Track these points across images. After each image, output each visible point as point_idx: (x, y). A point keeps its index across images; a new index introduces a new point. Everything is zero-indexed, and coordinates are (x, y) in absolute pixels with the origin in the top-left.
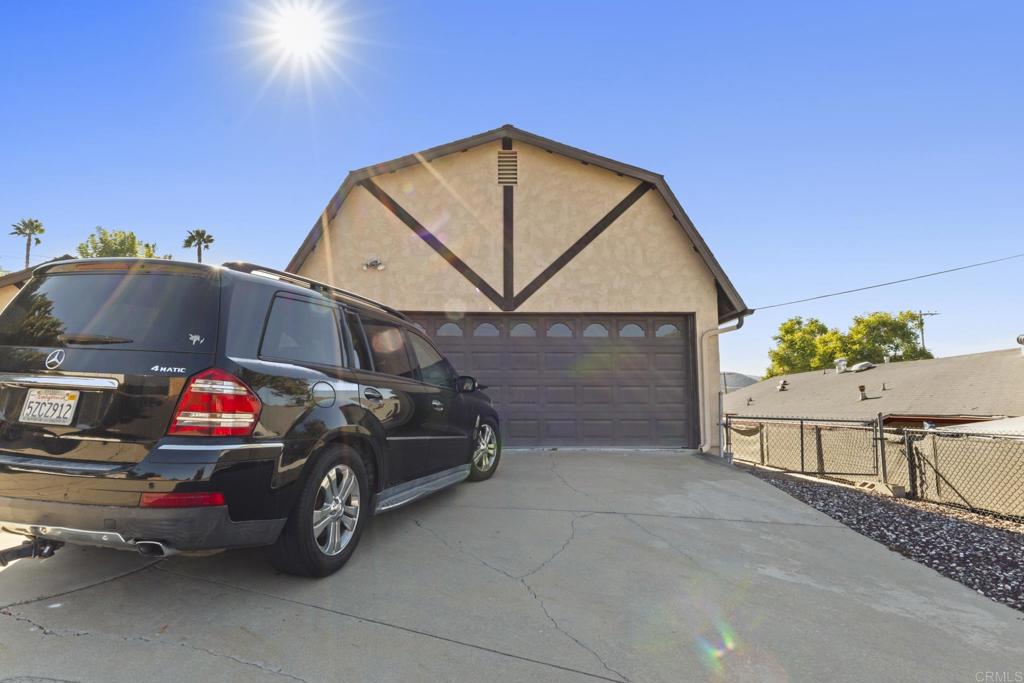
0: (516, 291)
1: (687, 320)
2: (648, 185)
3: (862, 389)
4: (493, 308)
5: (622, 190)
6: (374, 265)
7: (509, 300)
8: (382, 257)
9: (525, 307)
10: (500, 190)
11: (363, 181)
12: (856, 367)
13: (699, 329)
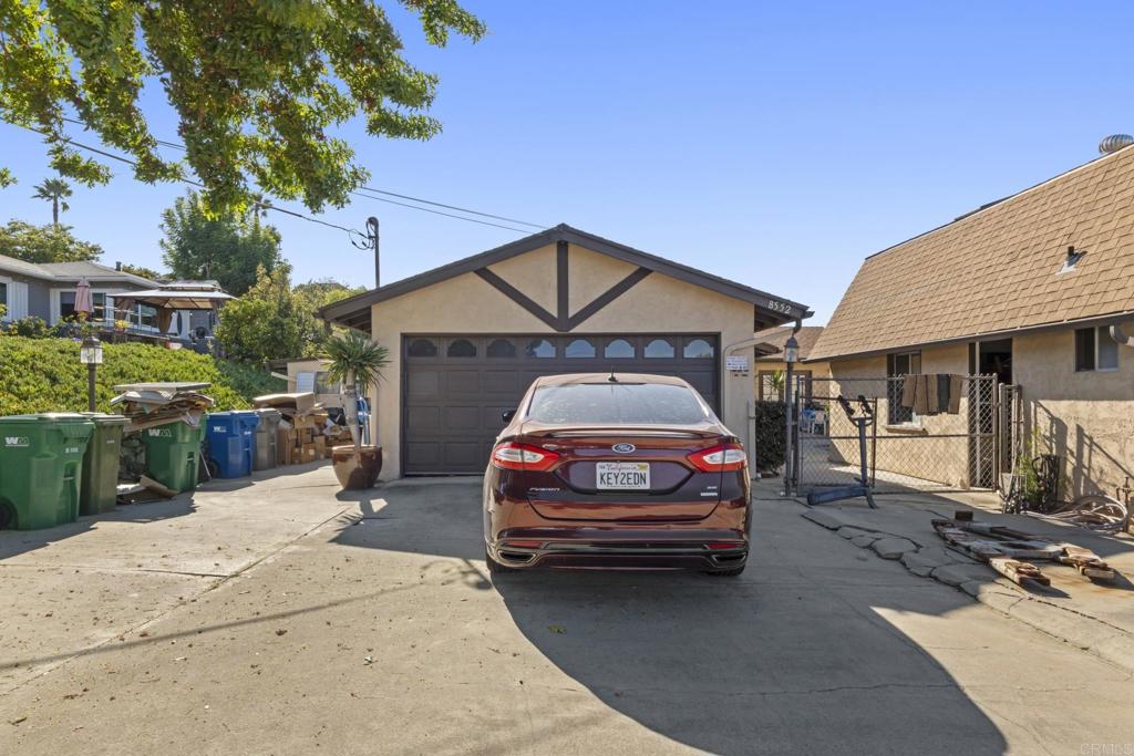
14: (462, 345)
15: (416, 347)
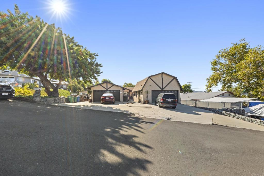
0: (163, 88)
1: (178, 91)
2: (175, 78)
3: (188, 96)
4: (161, 90)
5: (172, 78)
6: (150, 85)
7: (162, 89)
8: (151, 85)
9: (164, 90)
10: (162, 78)
11: (149, 77)
12: (185, 93)
13: (179, 92)
14: (98, 91)
15: (95, 91)
